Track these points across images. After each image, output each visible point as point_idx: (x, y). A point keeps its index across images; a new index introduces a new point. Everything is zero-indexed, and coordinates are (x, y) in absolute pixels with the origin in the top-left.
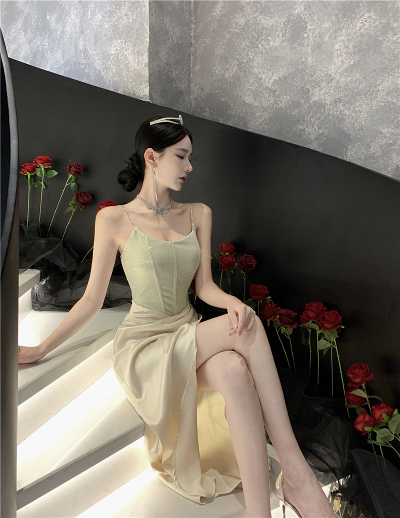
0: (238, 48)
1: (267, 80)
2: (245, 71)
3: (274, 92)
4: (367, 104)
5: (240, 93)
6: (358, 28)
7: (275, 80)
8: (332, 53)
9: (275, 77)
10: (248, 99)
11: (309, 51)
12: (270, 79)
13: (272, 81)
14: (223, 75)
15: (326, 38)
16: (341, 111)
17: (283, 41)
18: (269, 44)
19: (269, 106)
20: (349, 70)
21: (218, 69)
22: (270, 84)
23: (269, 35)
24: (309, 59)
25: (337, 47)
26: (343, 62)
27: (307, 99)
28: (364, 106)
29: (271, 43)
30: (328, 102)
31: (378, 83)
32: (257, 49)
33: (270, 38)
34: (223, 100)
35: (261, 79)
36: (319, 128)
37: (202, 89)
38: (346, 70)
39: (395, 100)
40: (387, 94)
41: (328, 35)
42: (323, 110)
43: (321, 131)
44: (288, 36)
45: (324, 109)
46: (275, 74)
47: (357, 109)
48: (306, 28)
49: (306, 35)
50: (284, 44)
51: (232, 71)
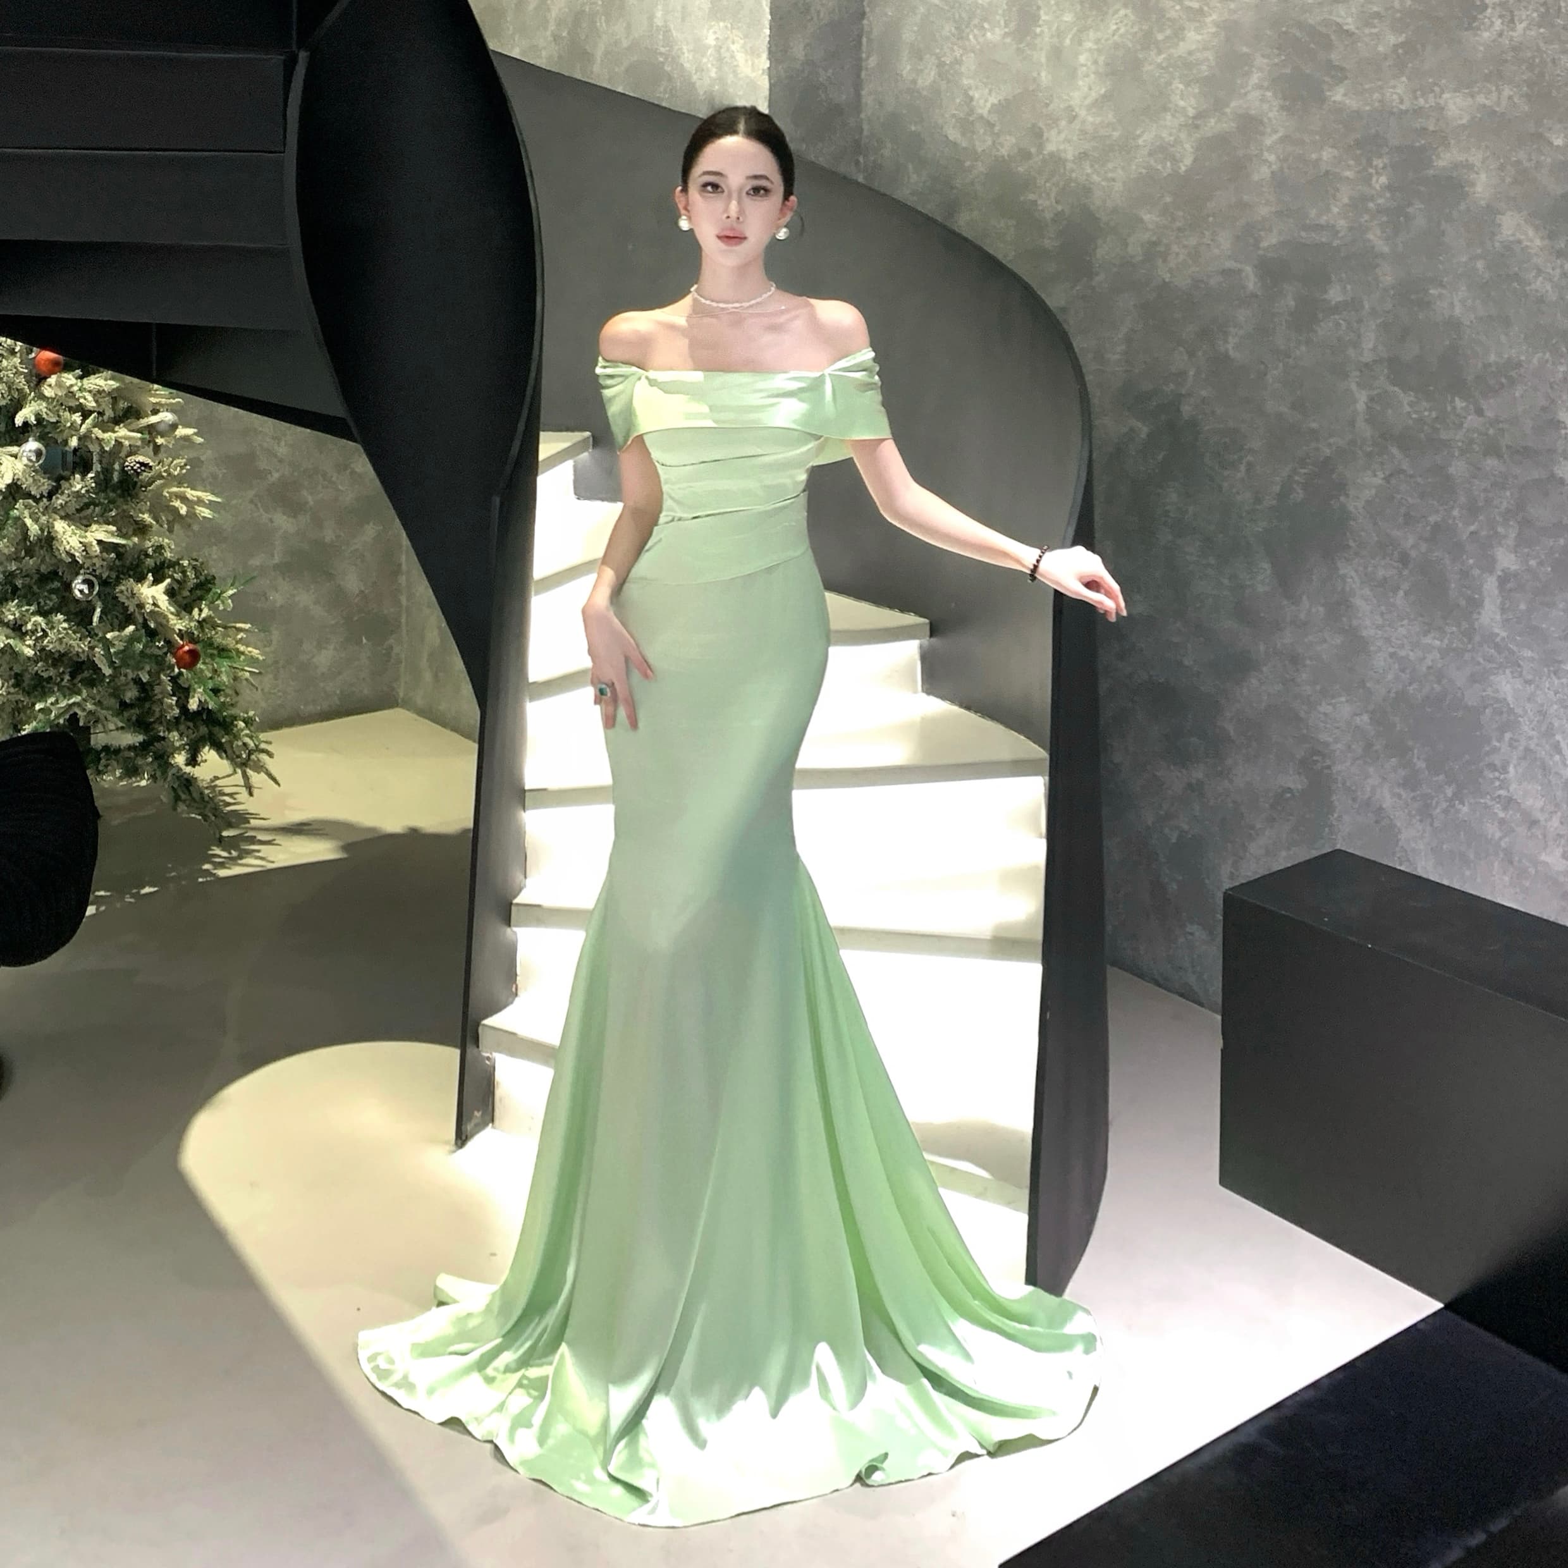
0: (937, 35)
1: (982, 102)
2: (949, 81)
3: (991, 125)
4: (1123, 168)
5: (940, 121)
6: (1110, 31)
7: (993, 105)
8: (1075, 69)
9: (993, 100)
10: (953, 134)
11: (1043, 60)
12: (986, 101)
13: (989, 105)
14: (914, 82)
15: (1068, 42)
16: (1088, 175)
17: (1006, 35)
18: (984, 35)
19: (983, 151)
20: (1099, 104)
21: (906, 69)
22: (987, 109)
23: (985, 19)
24: (1043, 74)
25: (1082, 59)
26: (1090, 89)
27: (1041, 147)
28: (1120, 171)
29: (989, 34)
30: (1070, 156)
31: (1138, 132)
32: (967, 43)
33: (986, 25)
34: (913, 128)
35: (972, 99)
36: (1057, 202)
37: (881, 104)
38: (1095, 103)
39: (1159, 167)
40: (1150, 154)
41: (1070, 36)
42: (1062, 171)
43: (1060, 208)
44: (1012, 25)
45: (1065, 169)
46: (994, 94)
47: (1110, 175)
48: (1039, 18)
49: (1038, 30)
50: (1008, 40)
51: (928, 77)
